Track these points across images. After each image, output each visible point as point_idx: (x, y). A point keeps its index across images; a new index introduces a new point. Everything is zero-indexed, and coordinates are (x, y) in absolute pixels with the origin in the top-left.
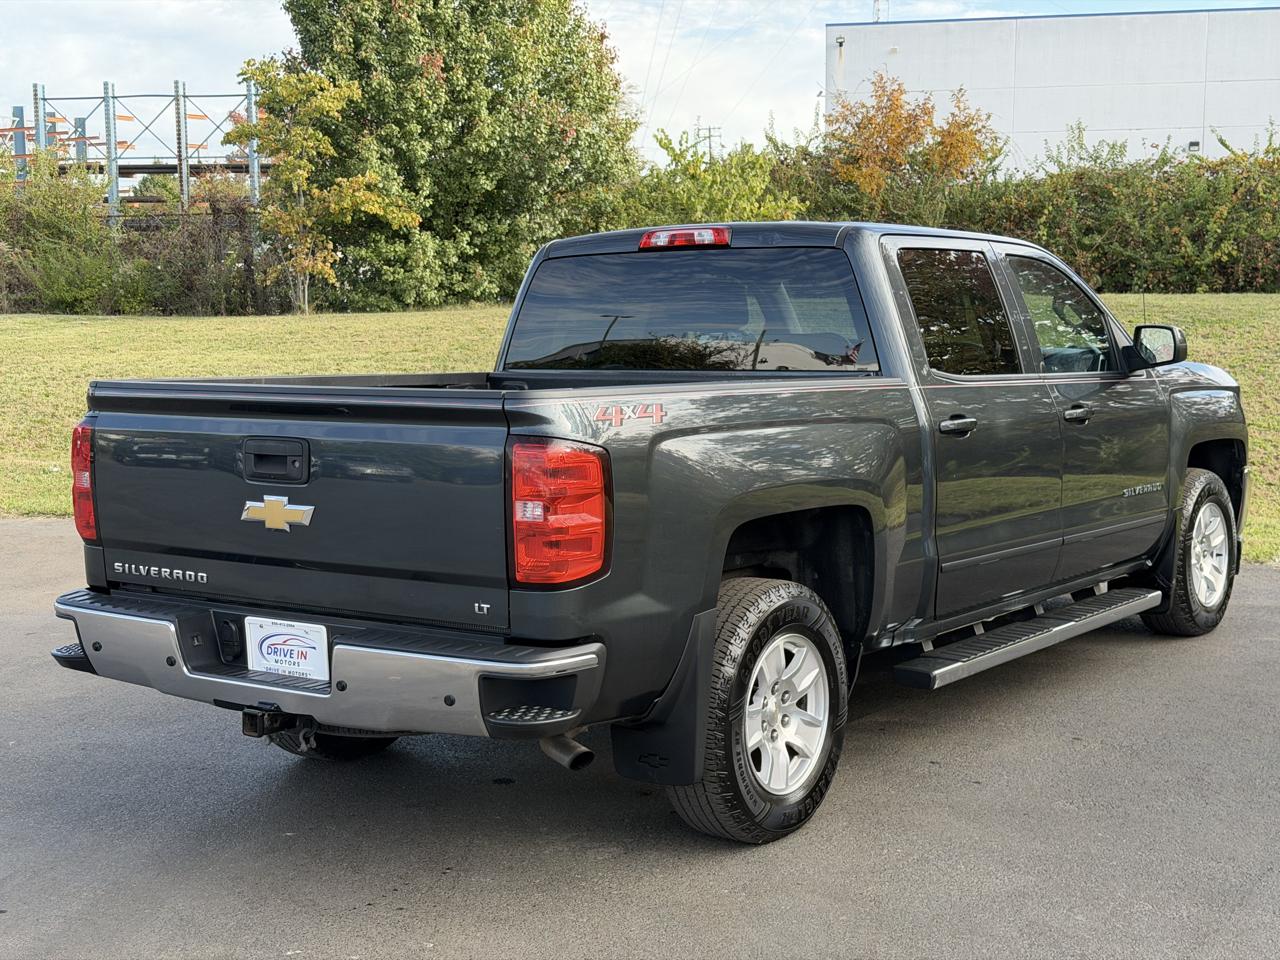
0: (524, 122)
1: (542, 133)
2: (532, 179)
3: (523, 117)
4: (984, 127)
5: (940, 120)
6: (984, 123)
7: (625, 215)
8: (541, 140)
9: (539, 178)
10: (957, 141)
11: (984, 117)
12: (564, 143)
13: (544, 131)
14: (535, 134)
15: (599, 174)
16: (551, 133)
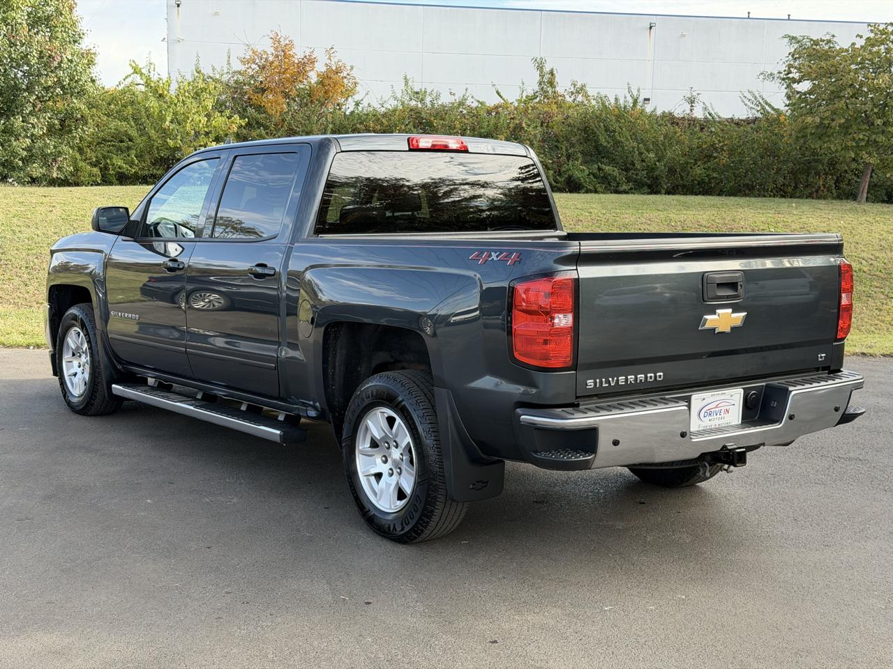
0: (18, 47)
1: (34, 56)
2: (25, 90)
3: (18, 43)
4: (348, 75)
5: (320, 67)
6: (348, 72)
7: (91, 121)
8: (34, 61)
9: (29, 89)
10: (332, 83)
11: (349, 68)
12: (52, 65)
13: (36, 55)
14: (29, 56)
15: (73, 89)
16: (41, 57)
